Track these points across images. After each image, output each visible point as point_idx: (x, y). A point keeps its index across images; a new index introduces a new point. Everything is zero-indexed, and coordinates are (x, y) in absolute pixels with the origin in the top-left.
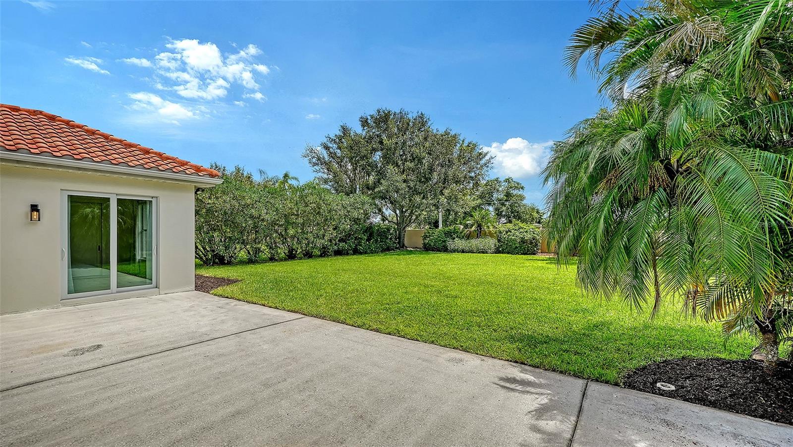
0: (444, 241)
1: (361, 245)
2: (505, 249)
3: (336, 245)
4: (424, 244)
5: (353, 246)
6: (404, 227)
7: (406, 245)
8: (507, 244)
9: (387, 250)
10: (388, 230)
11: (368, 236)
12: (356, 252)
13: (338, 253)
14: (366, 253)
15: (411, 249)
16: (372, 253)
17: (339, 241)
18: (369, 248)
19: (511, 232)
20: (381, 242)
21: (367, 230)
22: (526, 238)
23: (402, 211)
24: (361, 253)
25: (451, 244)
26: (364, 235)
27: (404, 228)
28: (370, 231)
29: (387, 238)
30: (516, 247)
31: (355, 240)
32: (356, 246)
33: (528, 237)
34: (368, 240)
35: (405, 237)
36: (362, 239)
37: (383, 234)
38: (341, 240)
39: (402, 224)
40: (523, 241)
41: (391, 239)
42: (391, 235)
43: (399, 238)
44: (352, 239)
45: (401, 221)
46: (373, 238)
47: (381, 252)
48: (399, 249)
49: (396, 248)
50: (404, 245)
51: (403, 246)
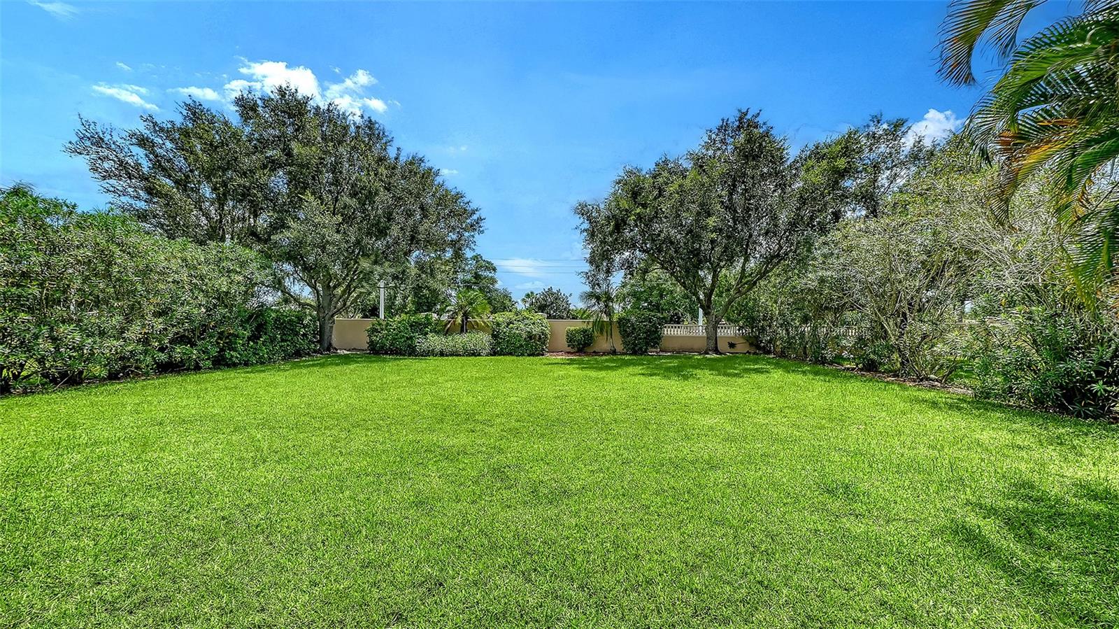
0: (411, 338)
1: (235, 350)
2: (505, 349)
3: (162, 349)
4: (372, 344)
5: (214, 351)
6: (330, 314)
7: (334, 345)
8: (508, 341)
9: (295, 355)
10: (300, 319)
11: (252, 331)
12: (220, 363)
13: (168, 368)
14: (246, 364)
15: (346, 352)
16: (262, 363)
17: (172, 342)
18: (255, 354)
19: (513, 324)
20: (283, 340)
21: (250, 317)
22: (534, 333)
23: (329, 286)
24: (234, 365)
25: (421, 343)
26: (243, 327)
27: (333, 316)
28: (258, 322)
29: (297, 334)
30: (521, 346)
31: (220, 338)
32: (222, 350)
33: (536, 330)
34: (255, 338)
35: (333, 332)
36: (237, 336)
37: (288, 326)
38: (180, 339)
39: (325, 308)
40: (531, 336)
41: (304, 335)
42: (304, 327)
43: (321, 333)
44: (211, 336)
45: (326, 305)
46: (266, 334)
47: (282, 360)
48: (322, 354)
49: (315, 351)
50: (330, 344)
51: (329, 348)
